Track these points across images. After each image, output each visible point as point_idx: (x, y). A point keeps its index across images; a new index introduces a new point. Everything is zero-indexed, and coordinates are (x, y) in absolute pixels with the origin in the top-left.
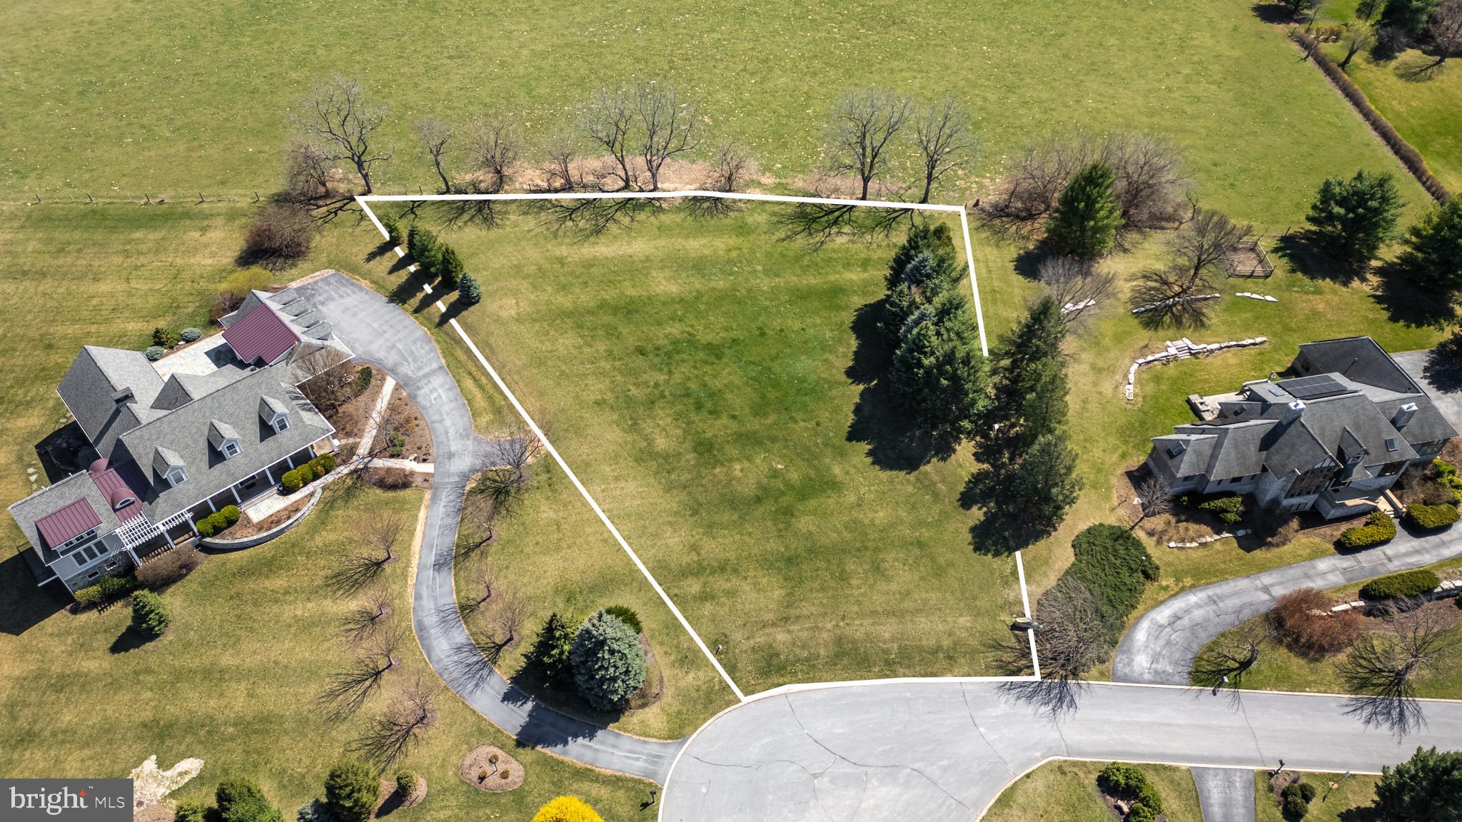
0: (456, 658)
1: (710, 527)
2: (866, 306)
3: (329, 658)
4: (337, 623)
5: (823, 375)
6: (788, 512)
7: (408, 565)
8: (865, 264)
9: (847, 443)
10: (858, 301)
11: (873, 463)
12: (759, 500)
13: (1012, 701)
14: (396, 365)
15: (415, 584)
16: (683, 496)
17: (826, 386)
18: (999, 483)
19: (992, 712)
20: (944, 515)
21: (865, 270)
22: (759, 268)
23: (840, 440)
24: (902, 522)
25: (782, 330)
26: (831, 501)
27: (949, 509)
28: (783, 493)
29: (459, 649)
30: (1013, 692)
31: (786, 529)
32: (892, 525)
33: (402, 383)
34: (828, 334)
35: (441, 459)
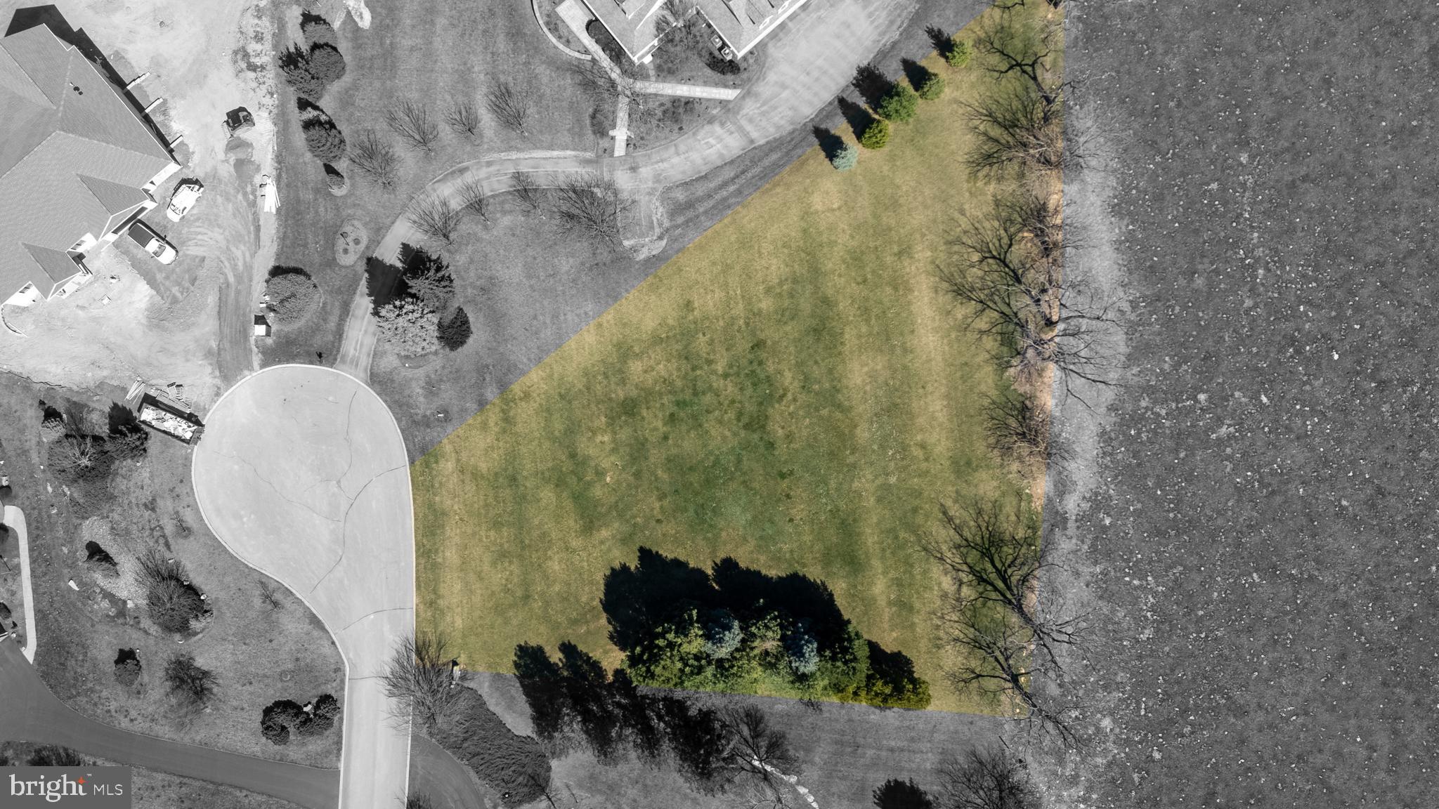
0: (437, 202)
1: (548, 410)
2: (831, 595)
3: (438, 102)
4: (466, 102)
5: (724, 534)
6: (560, 483)
7: (518, 150)
8: (904, 606)
9: (638, 546)
10: (839, 588)
11: (613, 569)
12: (573, 456)
13: (396, 646)
14: (757, 95)
15: (501, 159)
16: (580, 386)
17: (709, 535)
18: (591, 685)
19: (386, 628)
20: (556, 626)
21: (890, 603)
22: (893, 480)
23: (640, 541)
24: (548, 586)
25: (788, 496)
26: (572, 522)
27: (562, 631)
28: (580, 479)
29: (445, 204)
30: (404, 649)
31: (543, 479)
32: (546, 577)
33: (731, 106)
34: (786, 547)
35: (630, 160)
